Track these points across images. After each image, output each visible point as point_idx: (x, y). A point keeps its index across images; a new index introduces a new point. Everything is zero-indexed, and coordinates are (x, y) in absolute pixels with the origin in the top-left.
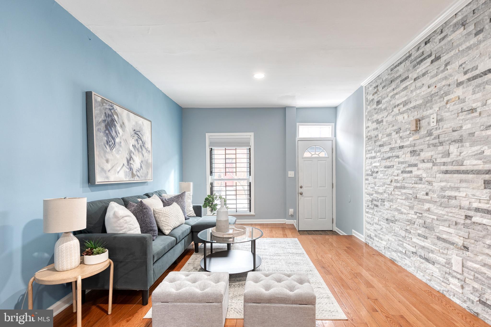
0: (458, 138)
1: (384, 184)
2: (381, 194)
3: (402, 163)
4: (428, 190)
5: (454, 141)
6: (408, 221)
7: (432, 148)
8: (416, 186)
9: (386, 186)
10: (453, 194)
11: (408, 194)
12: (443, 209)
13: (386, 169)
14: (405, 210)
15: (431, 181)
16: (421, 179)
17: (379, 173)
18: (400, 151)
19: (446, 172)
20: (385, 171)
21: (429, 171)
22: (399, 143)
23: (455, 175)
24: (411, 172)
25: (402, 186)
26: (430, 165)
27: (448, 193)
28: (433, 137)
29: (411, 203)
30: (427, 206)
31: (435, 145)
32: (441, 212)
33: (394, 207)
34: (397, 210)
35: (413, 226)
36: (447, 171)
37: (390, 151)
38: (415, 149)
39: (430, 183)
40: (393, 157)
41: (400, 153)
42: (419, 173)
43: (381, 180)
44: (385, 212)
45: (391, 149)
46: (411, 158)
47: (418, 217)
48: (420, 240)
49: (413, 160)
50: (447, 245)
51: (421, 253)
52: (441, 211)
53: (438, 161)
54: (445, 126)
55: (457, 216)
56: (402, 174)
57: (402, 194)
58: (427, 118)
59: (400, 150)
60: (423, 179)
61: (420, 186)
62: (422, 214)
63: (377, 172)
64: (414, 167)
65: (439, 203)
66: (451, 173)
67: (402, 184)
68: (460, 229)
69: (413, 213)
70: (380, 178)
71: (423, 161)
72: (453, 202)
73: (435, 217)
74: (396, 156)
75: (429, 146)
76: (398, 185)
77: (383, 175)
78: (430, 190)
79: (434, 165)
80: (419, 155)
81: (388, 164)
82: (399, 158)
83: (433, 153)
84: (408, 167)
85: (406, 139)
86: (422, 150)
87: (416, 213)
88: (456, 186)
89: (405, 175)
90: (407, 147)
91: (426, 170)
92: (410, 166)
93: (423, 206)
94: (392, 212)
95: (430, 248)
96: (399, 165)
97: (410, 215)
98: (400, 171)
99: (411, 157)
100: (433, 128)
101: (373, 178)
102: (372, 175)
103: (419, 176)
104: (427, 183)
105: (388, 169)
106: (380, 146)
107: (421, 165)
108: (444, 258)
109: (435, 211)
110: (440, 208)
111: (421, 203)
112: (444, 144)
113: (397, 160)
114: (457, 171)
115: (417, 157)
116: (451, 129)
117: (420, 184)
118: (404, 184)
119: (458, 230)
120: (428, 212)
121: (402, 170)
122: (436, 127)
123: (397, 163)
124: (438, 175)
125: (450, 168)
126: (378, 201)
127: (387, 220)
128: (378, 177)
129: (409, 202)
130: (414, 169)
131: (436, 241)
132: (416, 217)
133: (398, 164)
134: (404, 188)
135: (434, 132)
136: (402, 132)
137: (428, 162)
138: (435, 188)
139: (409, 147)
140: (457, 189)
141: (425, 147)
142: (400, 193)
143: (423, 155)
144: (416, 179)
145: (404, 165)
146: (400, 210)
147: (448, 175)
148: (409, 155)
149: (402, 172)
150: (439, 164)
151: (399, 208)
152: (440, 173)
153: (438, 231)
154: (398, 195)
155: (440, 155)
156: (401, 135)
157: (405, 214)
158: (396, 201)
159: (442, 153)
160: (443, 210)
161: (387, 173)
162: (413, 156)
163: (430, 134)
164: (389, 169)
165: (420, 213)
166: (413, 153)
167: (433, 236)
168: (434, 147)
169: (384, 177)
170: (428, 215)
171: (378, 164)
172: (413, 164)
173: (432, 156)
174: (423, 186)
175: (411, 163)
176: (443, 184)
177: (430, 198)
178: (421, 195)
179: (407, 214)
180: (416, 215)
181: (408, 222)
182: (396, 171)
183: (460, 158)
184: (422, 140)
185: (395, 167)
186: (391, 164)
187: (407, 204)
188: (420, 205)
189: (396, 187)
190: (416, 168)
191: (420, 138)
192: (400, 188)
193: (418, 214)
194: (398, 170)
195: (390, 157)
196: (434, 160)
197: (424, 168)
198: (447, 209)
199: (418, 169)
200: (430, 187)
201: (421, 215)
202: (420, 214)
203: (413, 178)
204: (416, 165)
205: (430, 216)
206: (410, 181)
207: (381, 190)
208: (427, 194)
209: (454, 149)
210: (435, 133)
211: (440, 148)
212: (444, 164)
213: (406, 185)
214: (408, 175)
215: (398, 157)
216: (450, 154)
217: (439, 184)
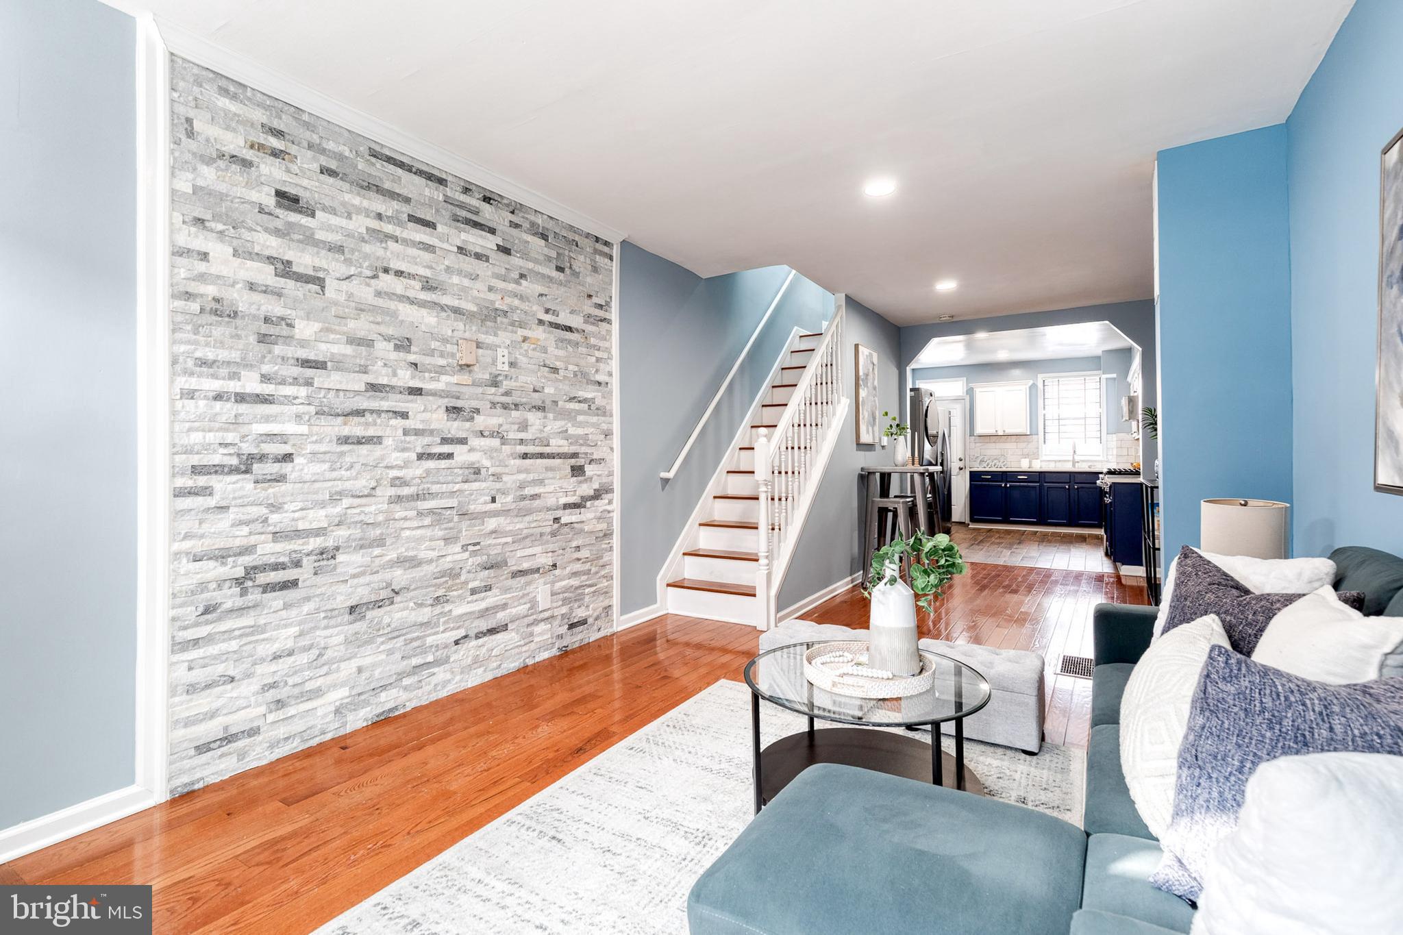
0: (540, 403)
1: (336, 497)
2: (320, 532)
3: (417, 433)
4: (493, 492)
5: (534, 407)
6: (443, 574)
7: (499, 410)
8: (466, 486)
9: (345, 501)
10: (537, 490)
11: (440, 511)
12: (520, 519)
13: (345, 448)
14: (430, 552)
15: (501, 474)
16: (477, 472)
17: (298, 460)
18: (411, 401)
19: (525, 456)
20: (342, 454)
21: (495, 455)
22: (406, 378)
23: (539, 461)
24: (449, 456)
25: (420, 492)
26: (496, 442)
27: (528, 491)
28: (501, 390)
29: (451, 529)
30: (492, 523)
31: (505, 407)
32: (518, 526)
33: (393, 555)
34: (401, 562)
35: (458, 581)
36: (526, 454)
37: (368, 394)
38: (459, 404)
39: (497, 477)
40: (378, 412)
41: (414, 405)
42: (474, 457)
43: (317, 485)
44: (342, 588)
45: (373, 387)
46: (449, 423)
47: (474, 554)
48: (476, 601)
49: (456, 428)
50: (530, 577)
51: (479, 626)
52: (520, 525)
53: (511, 436)
54: (522, 378)
55: (544, 524)
56: (419, 462)
57: (420, 514)
58: (487, 348)
59: (411, 397)
60: (483, 471)
61: (475, 485)
62: (478, 543)
63: (287, 458)
64: (458, 446)
65: (515, 512)
66: (532, 458)
67: (421, 488)
68: (547, 542)
69: (458, 548)
70: (308, 478)
71: (482, 434)
72: (537, 503)
73: (509, 539)
74: (395, 412)
75: (494, 405)
76: (406, 491)
77: (326, 466)
78: (498, 490)
79: (503, 444)
80: (472, 419)
81: (355, 428)
82: (408, 418)
83: (501, 420)
84: (441, 443)
85: (432, 375)
86: (477, 411)
87: (465, 548)
88: (541, 478)
89: (431, 464)
90: (434, 394)
91: (488, 452)
92: (445, 441)
93: (482, 527)
94: (376, 578)
95: (498, 603)
96: (408, 438)
97: (449, 558)
98: (414, 456)
99: (448, 420)
100: (500, 372)
101: (256, 482)
102: (246, 472)
103: (474, 463)
104: (491, 478)
105: (355, 447)
106: (306, 363)
107: (475, 442)
108: (525, 604)
109: (508, 529)
110: (516, 520)
111: (478, 522)
112: (521, 408)
113: (398, 422)
114: (541, 454)
115: (468, 425)
116: (532, 386)
117: (475, 481)
118: (429, 486)
119: (545, 544)
120: (494, 536)
121: (419, 450)
122: (505, 373)
123: (400, 432)
124: (512, 462)
125: (531, 449)
126: (297, 564)
127: (352, 609)
128: (292, 476)
129: (446, 529)
130: (455, 449)
131: (511, 582)
132: (467, 554)
133: (404, 434)
134: (430, 495)
135: (505, 383)
136: (415, 353)
137: (493, 437)
138: (508, 485)
139: (441, 396)
140: (541, 482)
141: (484, 405)
142: (413, 513)
143: (481, 421)
144: (467, 472)
145: (427, 440)
146: (413, 559)
147: (528, 461)
148: (442, 414)
149: (420, 457)
150: (513, 442)
151: (411, 553)
152: (515, 458)
153: (513, 563)
154: (405, 519)
155: (516, 427)
156: (412, 358)
157: (431, 561)
158: (398, 537)
159: (519, 424)
160: (522, 522)
161: (348, 459)
162: (456, 419)
163: (495, 383)
164: (362, 446)
165: (475, 545)
166: (454, 411)
167: (504, 577)
168: (502, 410)
169: (335, 474)
170: (494, 541)
171: (290, 428)
172: (457, 439)
173: (500, 425)
174: (484, 485)
175: (449, 436)
176: (522, 476)
177: (500, 505)
178: (480, 504)
179: (437, 561)
180: (467, 550)
181: (442, 577)
182: (396, 455)
183: (545, 435)
184: (480, 390)
185: (388, 442)
186: (371, 432)
187: (441, 533)
188: (475, 526)
189: (399, 499)
190: (465, 448)
191: (474, 384)
192: (413, 500)
193: (471, 548)
194: (404, 450)
195: (364, 411)
196: (505, 434)
197: (486, 448)
198: (527, 518)
199: (470, 451)
200: (498, 485)
201: (478, 547)
202: (473, 546)
203: (456, 471)
204: (463, 441)
205: (500, 540)
206: (450, 478)
207: (317, 518)
208: (494, 500)
209: (534, 418)
210: (506, 385)
211: (514, 414)
212: (522, 441)
213: (435, 488)
214: (444, 464)
215: (404, 415)
216: (529, 427)
217: (514, 477)
